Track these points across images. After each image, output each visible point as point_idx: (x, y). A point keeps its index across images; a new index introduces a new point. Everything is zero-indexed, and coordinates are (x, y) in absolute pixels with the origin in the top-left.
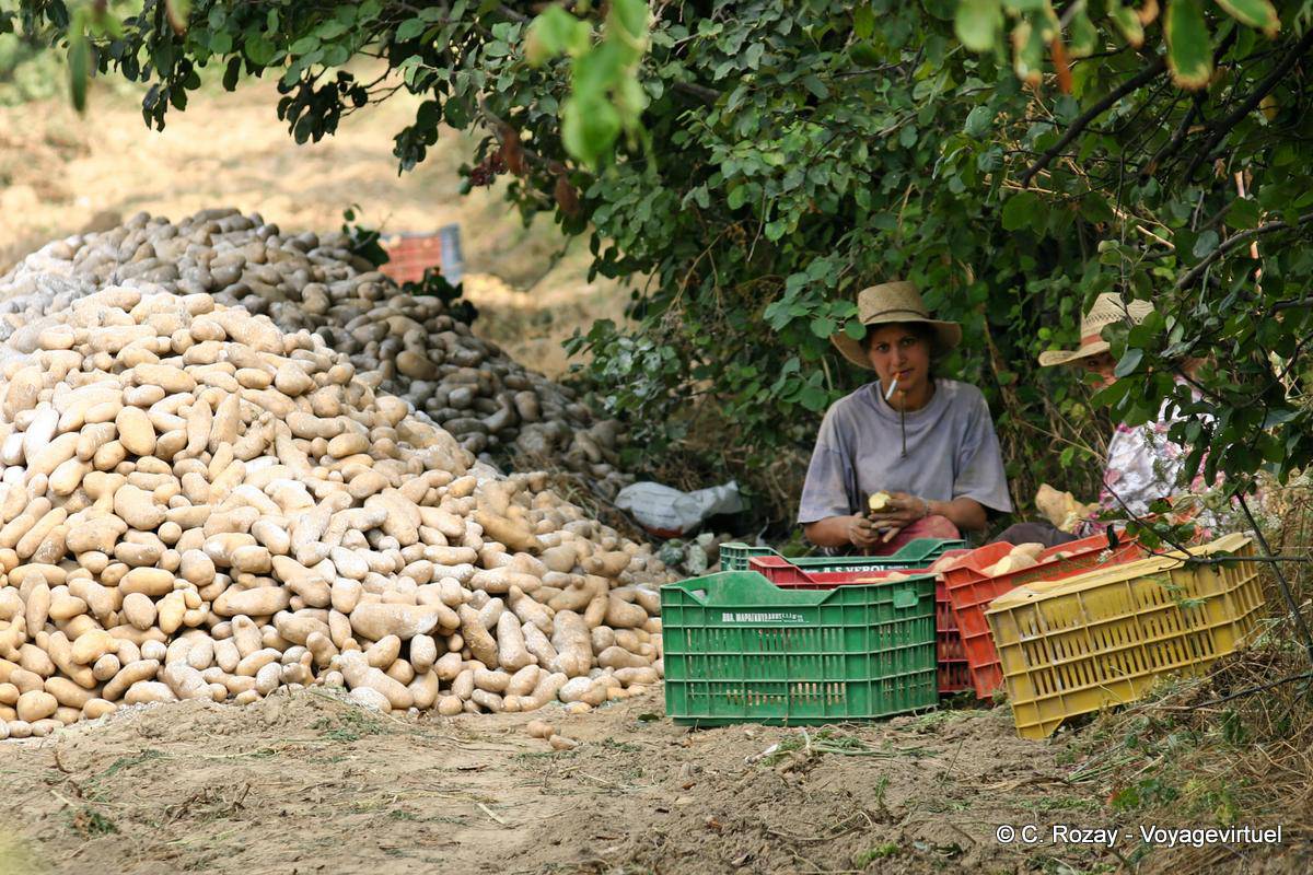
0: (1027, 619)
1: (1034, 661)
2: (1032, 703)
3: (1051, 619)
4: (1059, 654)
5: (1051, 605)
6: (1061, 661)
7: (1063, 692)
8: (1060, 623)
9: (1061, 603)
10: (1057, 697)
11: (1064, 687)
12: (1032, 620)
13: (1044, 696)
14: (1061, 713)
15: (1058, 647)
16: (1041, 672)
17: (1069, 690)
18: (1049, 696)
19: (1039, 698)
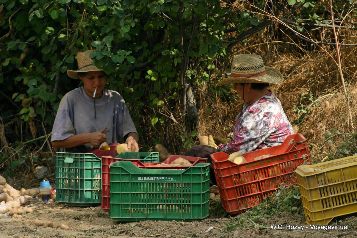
0: (321, 178)
1: (323, 195)
2: (321, 211)
3: (330, 179)
4: (333, 192)
5: (331, 174)
6: (333, 195)
7: (333, 207)
8: (333, 181)
9: (335, 173)
10: (331, 209)
11: (334, 205)
12: (323, 179)
13: (326, 209)
14: (333, 216)
15: (332, 190)
16: (325, 199)
17: (335, 207)
18: (328, 208)
19: (324, 209)
